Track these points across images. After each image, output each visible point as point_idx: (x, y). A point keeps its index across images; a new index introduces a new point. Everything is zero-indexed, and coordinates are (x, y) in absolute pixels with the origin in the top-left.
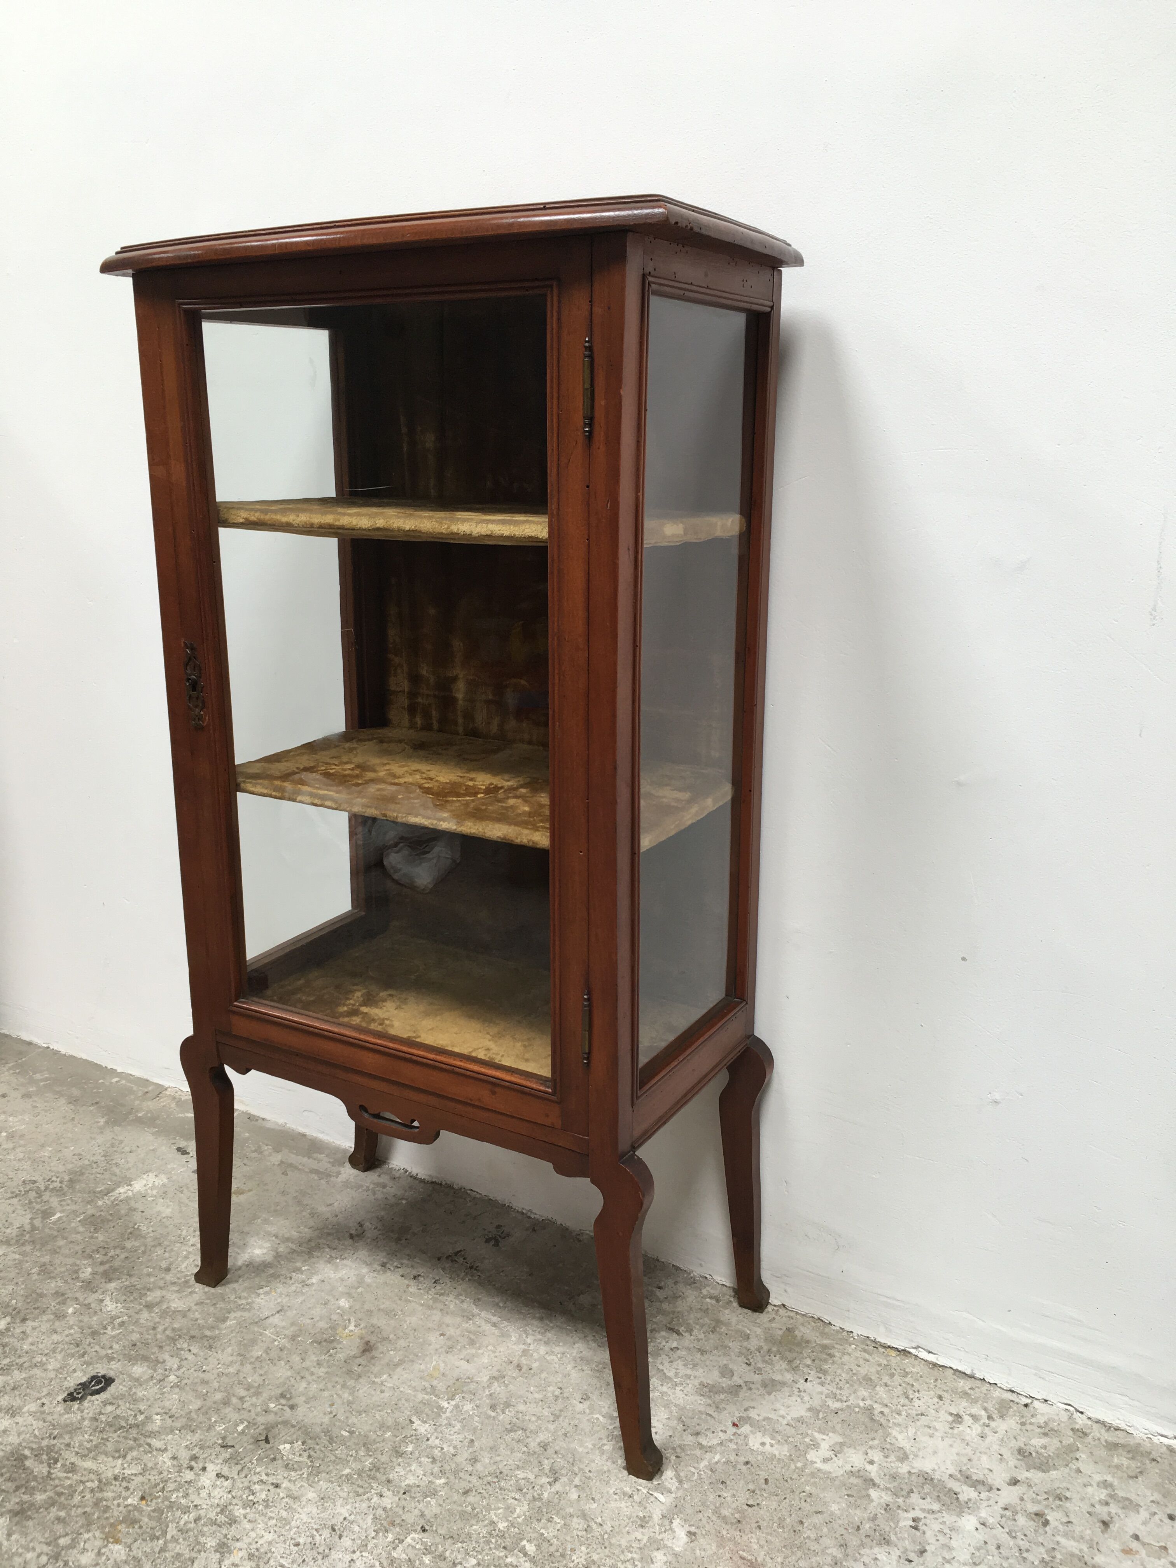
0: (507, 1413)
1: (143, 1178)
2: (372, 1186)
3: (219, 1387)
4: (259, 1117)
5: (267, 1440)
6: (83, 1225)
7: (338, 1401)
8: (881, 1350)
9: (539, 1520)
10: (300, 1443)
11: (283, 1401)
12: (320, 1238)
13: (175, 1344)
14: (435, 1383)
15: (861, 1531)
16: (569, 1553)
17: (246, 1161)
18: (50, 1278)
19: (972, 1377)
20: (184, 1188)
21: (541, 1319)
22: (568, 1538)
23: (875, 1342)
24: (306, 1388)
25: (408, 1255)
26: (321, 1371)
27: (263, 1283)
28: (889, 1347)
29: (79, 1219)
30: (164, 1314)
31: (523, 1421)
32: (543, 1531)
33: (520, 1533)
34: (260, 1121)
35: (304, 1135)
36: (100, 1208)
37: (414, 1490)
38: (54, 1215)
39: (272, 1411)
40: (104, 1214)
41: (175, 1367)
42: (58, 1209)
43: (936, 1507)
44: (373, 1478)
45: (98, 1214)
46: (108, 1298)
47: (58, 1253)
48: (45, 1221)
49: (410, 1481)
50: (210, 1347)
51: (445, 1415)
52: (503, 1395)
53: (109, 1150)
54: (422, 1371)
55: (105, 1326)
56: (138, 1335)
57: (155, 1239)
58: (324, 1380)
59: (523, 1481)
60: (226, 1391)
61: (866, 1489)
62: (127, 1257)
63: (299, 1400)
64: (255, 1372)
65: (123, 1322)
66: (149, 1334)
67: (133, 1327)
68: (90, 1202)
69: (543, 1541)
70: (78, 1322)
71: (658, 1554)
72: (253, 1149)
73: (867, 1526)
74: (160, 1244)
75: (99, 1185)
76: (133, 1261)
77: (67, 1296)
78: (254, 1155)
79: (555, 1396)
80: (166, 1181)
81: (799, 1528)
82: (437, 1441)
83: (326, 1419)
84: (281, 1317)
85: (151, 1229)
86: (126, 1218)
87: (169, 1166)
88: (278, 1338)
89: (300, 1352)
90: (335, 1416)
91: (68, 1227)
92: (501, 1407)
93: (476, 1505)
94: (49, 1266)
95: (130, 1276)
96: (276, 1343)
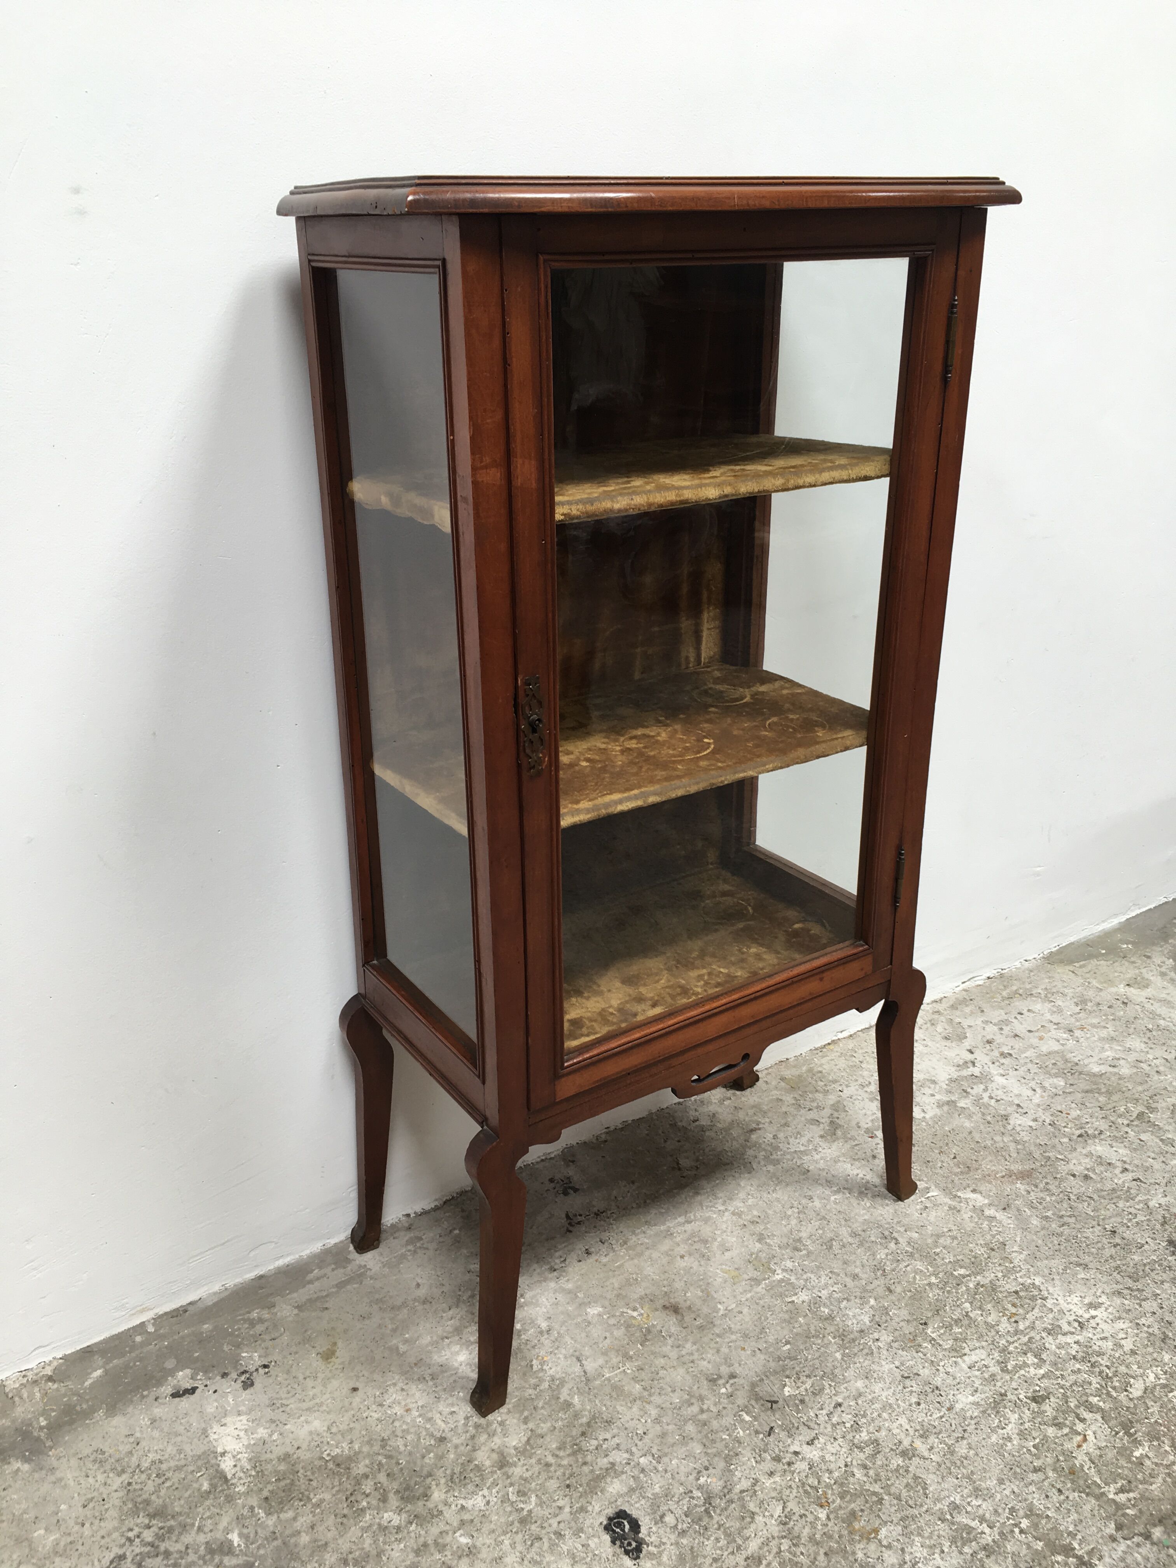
0: (807, 1244)
1: (215, 1440)
2: (410, 1247)
3: (676, 1425)
4: (182, 1307)
5: (773, 1402)
6: (281, 1511)
7: (742, 1344)
9: (935, 1260)
10: (787, 1380)
11: (721, 1382)
13: (588, 1451)
14: (746, 1277)
15: (992, 1122)
17: (267, 1337)
18: (379, 1555)
20: (277, 1402)
21: (697, 1193)
22: (959, 1250)
23: (816, 1049)
24: (709, 1362)
25: (548, 1250)
26: (689, 1347)
27: (523, 1363)
29: (262, 1515)
30: (524, 1451)
31: (821, 1237)
32: (947, 1261)
34: (190, 1308)
35: (261, 1277)
36: (252, 1490)
37: (877, 1318)
38: (231, 1542)
39: (733, 1392)
40: (270, 1487)
41: (626, 1455)
42: (219, 1535)
43: (982, 1087)
44: (854, 1340)
45: (265, 1493)
46: (462, 1502)
47: (326, 1544)
48: (237, 1552)
49: (866, 1320)
50: (609, 1422)
51: (793, 1279)
52: (785, 1240)
53: (108, 1467)
54: (725, 1282)
55: (517, 1510)
56: (552, 1481)
57: (369, 1443)
58: (703, 1348)
59: (889, 1257)
60: (686, 1421)
61: (956, 1106)
62: (388, 1475)
63: (725, 1370)
64: (666, 1394)
65: (518, 1492)
66: (555, 1471)
67: (534, 1484)
68: (230, 1499)
69: (957, 1263)
70: (493, 1535)
71: (987, 1212)
72: (247, 1326)
73: (989, 1118)
74: (383, 1440)
75: (195, 1485)
76: (401, 1469)
77: (430, 1542)
78: (260, 1327)
79: (799, 1213)
80: (243, 1418)
81: (982, 1145)
82: (823, 1292)
83: (761, 1356)
84: (588, 1360)
85: (344, 1445)
86: (299, 1467)
87: (211, 1409)
88: (622, 1369)
89: (653, 1357)
90: (759, 1350)
91: (272, 1528)
92: (799, 1246)
93: (906, 1289)
94: (351, 1556)
95: (429, 1475)
96: (629, 1371)
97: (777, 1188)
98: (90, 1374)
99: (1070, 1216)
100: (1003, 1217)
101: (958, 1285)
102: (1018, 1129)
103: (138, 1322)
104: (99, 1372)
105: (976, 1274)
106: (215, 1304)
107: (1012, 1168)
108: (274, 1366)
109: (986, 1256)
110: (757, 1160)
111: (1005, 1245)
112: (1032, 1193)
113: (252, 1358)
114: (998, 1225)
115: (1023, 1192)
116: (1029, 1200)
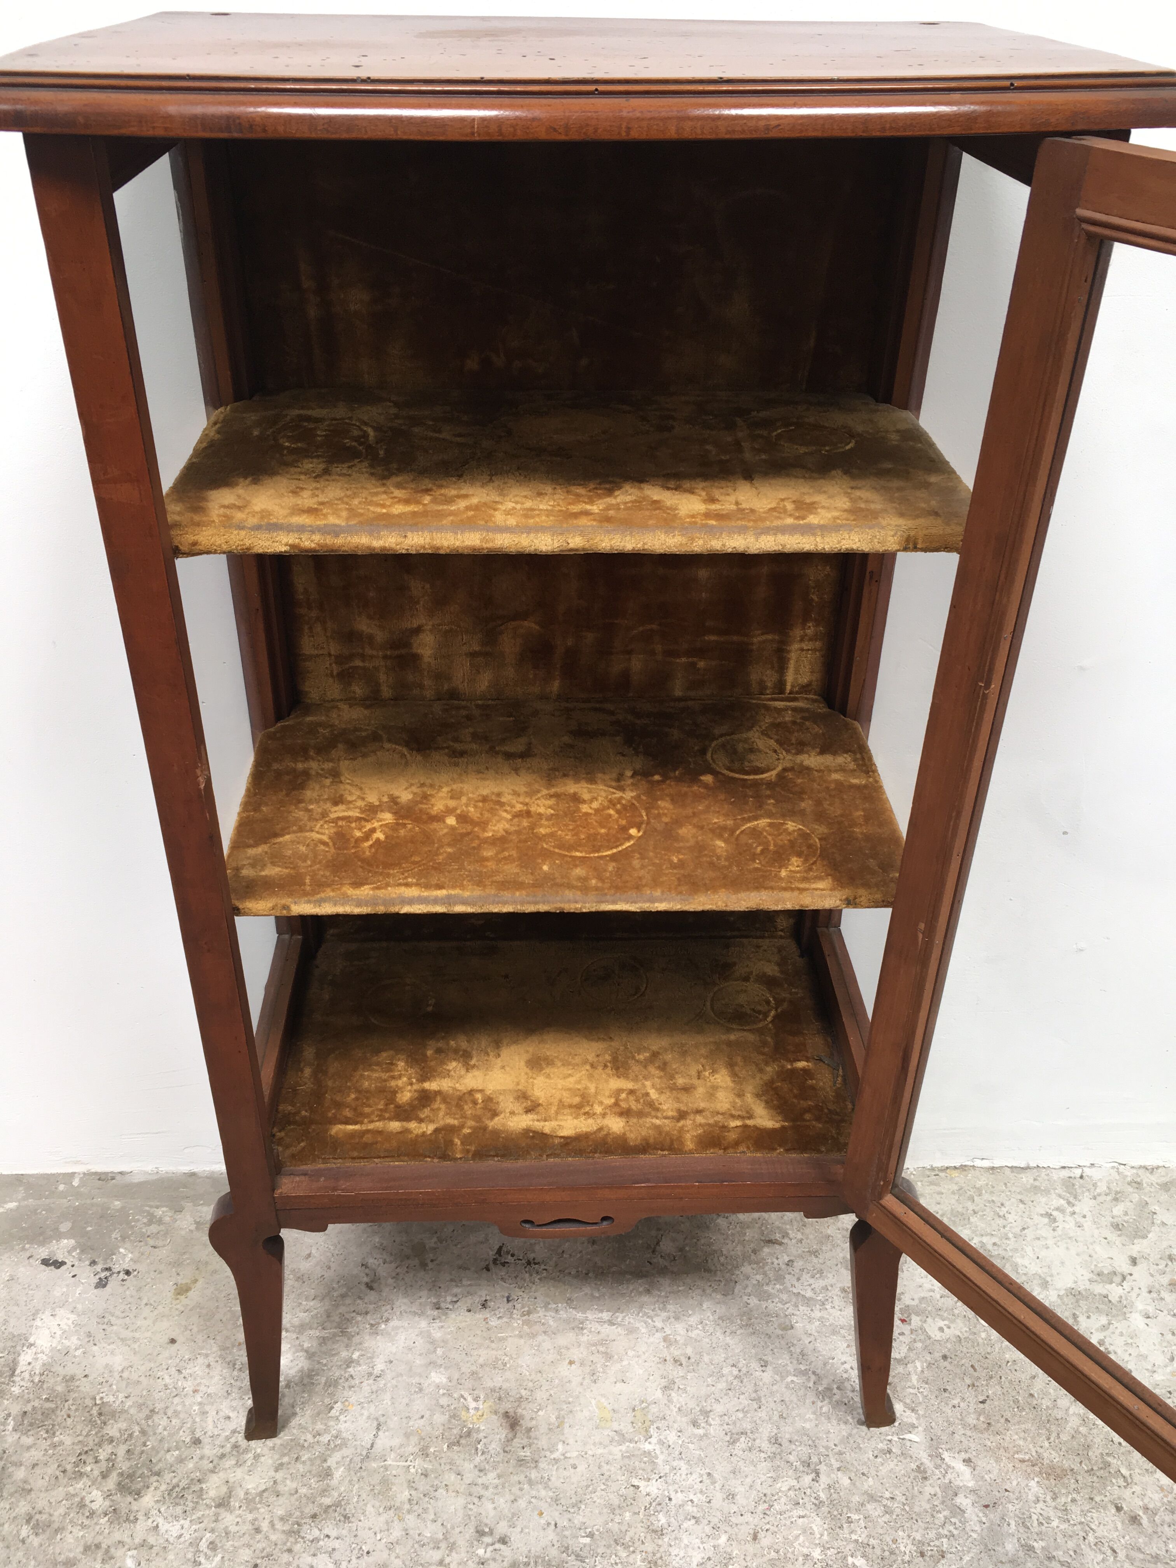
0: (712, 1423)
1: (37, 1327)
3: (404, 1562)
4: (112, 1172)
6: (26, 1433)
7: (543, 1506)
8: (944, 1174)
9: (841, 1527)
11: (487, 1540)
12: (337, 1306)
13: (303, 1538)
14: (616, 1426)
16: (894, 1546)
17: (151, 1242)
18: (57, 1531)
19: (1028, 1168)
20: (108, 1317)
21: (648, 1291)
22: (881, 1531)
23: (933, 1169)
24: (495, 1508)
25: (452, 1280)
26: (491, 1478)
27: (327, 1401)
28: (947, 1168)
29: (10, 1428)
30: (251, 1502)
31: (734, 1423)
32: (854, 1537)
33: (839, 1553)
34: (118, 1177)
35: (193, 1174)
36: (22, 1397)
39: (488, 1560)
40: (36, 1403)
45: (29, 1408)
46: (160, 1520)
47: (31, 1490)
49: (696, 1558)
50: (347, 1518)
51: (661, 1458)
52: (692, 1404)
54: (591, 1419)
55: (195, 1561)
56: (247, 1551)
57: (140, 1406)
58: (503, 1487)
59: (791, 1493)
62: (129, 1451)
63: (502, 1528)
64: (424, 1520)
65: (211, 1543)
66: (258, 1542)
67: (231, 1543)
69: (864, 1548)
71: (960, 1500)
72: (145, 1220)
74: (152, 1411)
76: (142, 1452)
77: (104, 1546)
78: (154, 1228)
79: (736, 1377)
80: (73, 1317)
81: (1035, 1402)
82: (679, 1494)
83: (551, 1534)
84: (387, 1433)
85: (121, 1396)
86: (73, 1395)
87: (57, 1293)
88: (408, 1463)
89: (448, 1467)
90: (556, 1525)
91: (7, 1446)
92: (701, 1420)
93: (776, 1547)
94: (38, 1516)
95: (158, 1474)
96: (412, 1470)
97: (738, 1332)
98: (6, 1202)
100: (974, 1517)
103: (70, 1171)
104: (12, 1205)
106: (141, 1184)
107: (1045, 1455)
108: (135, 1276)
109: (907, 1558)
110: (746, 1282)
111: (943, 1557)
112: (1041, 1505)
113: (124, 1258)
114: (958, 1524)
115: (1031, 1498)
116: (1028, 1511)
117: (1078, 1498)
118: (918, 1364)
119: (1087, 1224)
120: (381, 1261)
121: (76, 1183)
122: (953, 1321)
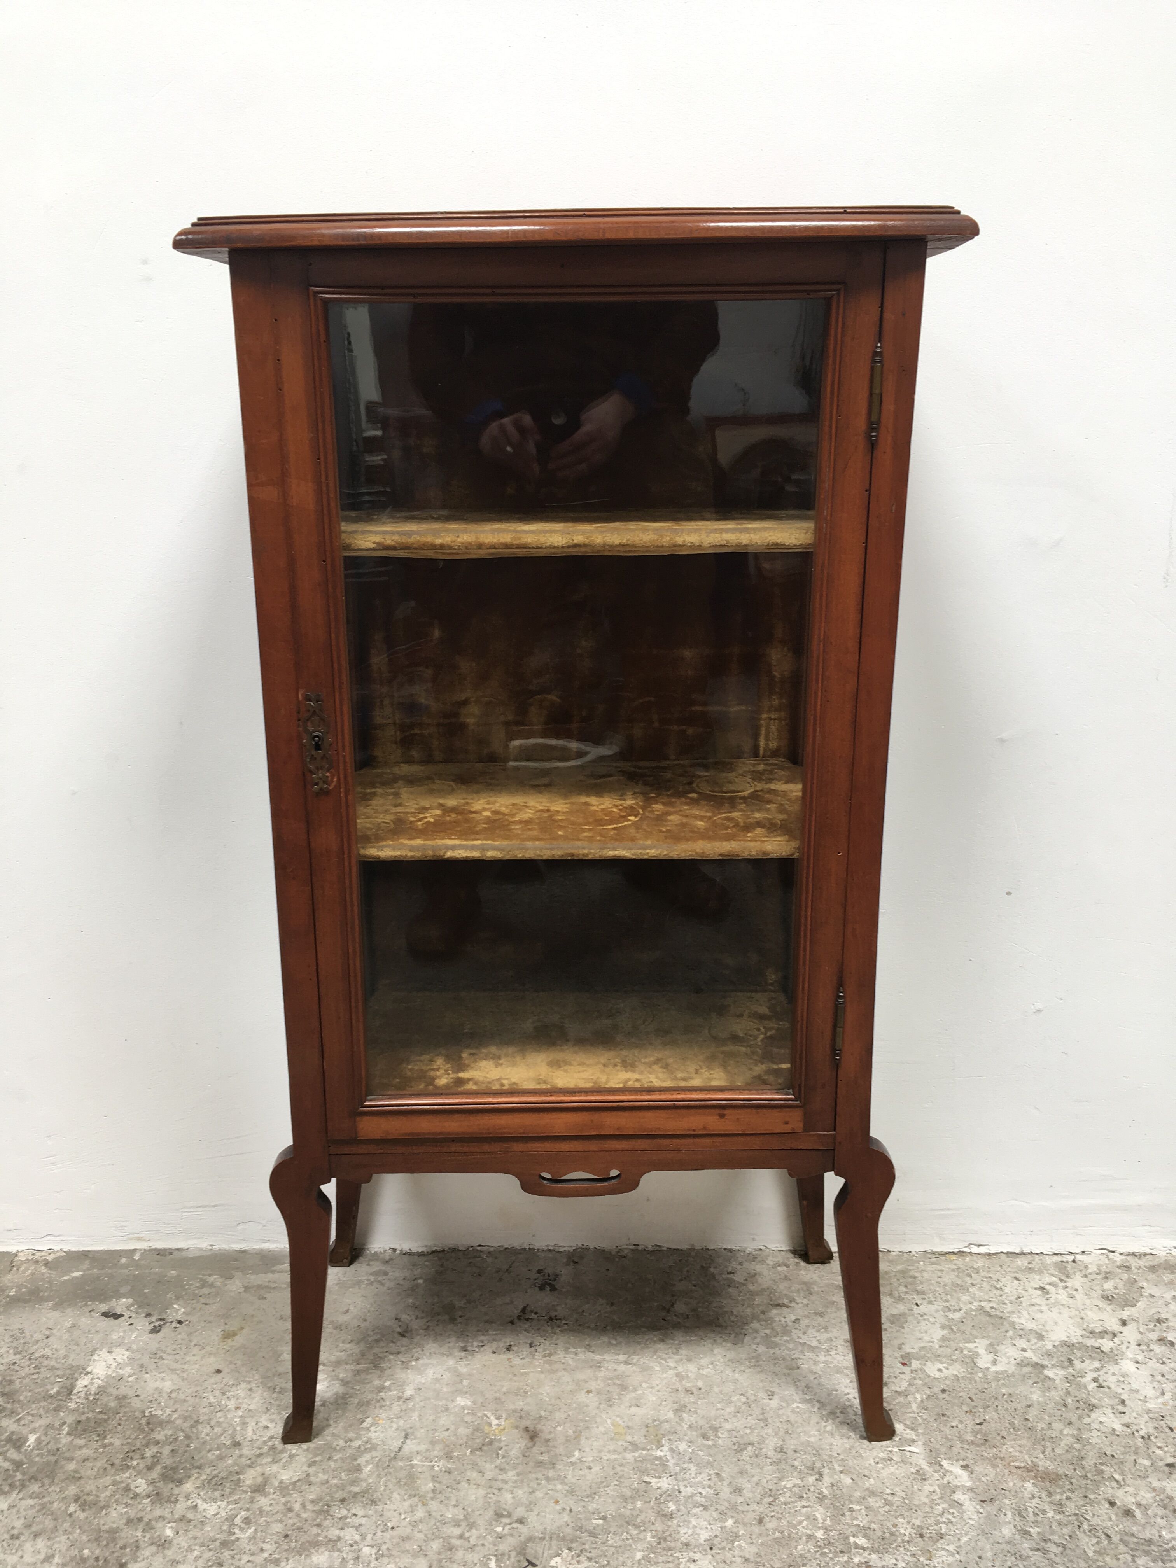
0: (721, 1436)
1: (94, 1360)
2: (372, 1278)
3: (426, 1536)
4: (170, 1249)
6: (79, 1436)
7: (559, 1496)
8: (943, 1258)
9: (843, 1515)
10: (566, 1551)
11: (505, 1520)
12: (371, 1348)
13: (332, 1516)
14: (629, 1438)
15: (1069, 1406)
16: (894, 1529)
17: (202, 1300)
18: (102, 1508)
19: (1022, 1254)
20: (160, 1353)
21: (662, 1341)
22: (881, 1518)
23: (933, 1253)
24: (513, 1498)
25: (478, 1331)
26: (511, 1475)
27: (359, 1416)
28: (947, 1253)
29: (65, 1432)
30: (283, 1489)
31: (742, 1437)
32: (855, 1522)
33: (841, 1534)
34: (176, 1253)
35: (244, 1252)
36: (77, 1410)
37: (716, 1541)
38: (27, 1440)
39: (505, 1535)
40: (90, 1415)
41: (357, 1538)
42: (25, 1431)
43: (1097, 1364)
44: (670, 1549)
45: (83, 1418)
46: (199, 1502)
47: (80, 1478)
48: (23, 1450)
49: (704, 1535)
50: (374, 1502)
51: (671, 1463)
52: (702, 1422)
53: (15, 1344)
54: (606, 1433)
55: (230, 1532)
56: (279, 1525)
57: (185, 1419)
58: (522, 1482)
59: (796, 1489)
60: (438, 1537)
61: (1041, 1373)
62: (173, 1450)
63: (520, 1512)
64: (446, 1505)
65: (246, 1518)
66: (290, 1518)
67: (263, 1519)
68: (57, 1409)
69: (866, 1531)
70: (193, 1541)
71: (958, 1496)
72: (198, 1285)
73: (1069, 1400)
74: (197, 1422)
75: (49, 1387)
76: (186, 1451)
77: (146, 1519)
78: (206, 1291)
79: (744, 1403)
80: (128, 1353)
81: (1030, 1425)
82: (689, 1489)
83: (566, 1517)
84: (414, 1441)
85: (168, 1411)
86: (123, 1410)
87: (115, 1336)
88: (433, 1463)
89: (470, 1466)
90: (571, 1511)
91: (61, 1446)
92: (711, 1433)
93: (780, 1529)
94: (85, 1497)
95: (199, 1467)
96: (436, 1468)
97: (747, 1371)
98: (73, 1272)
99: (1057, 1545)
100: (971, 1508)
101: (842, 1552)
102: (1095, 1426)
103: (133, 1248)
104: (78, 1274)
105: (874, 1550)
106: (193, 1258)
107: (1041, 1464)
108: (186, 1325)
109: (907, 1539)
110: (755, 1335)
111: (942, 1538)
112: (1036, 1500)
113: (178, 1310)
114: (956, 1514)
115: (1027, 1495)
116: (1024, 1505)
117: (1072, 1496)
118: (918, 1396)
119: (1079, 1296)
120: (413, 1317)
121: (137, 1257)
122: (951, 1365)
